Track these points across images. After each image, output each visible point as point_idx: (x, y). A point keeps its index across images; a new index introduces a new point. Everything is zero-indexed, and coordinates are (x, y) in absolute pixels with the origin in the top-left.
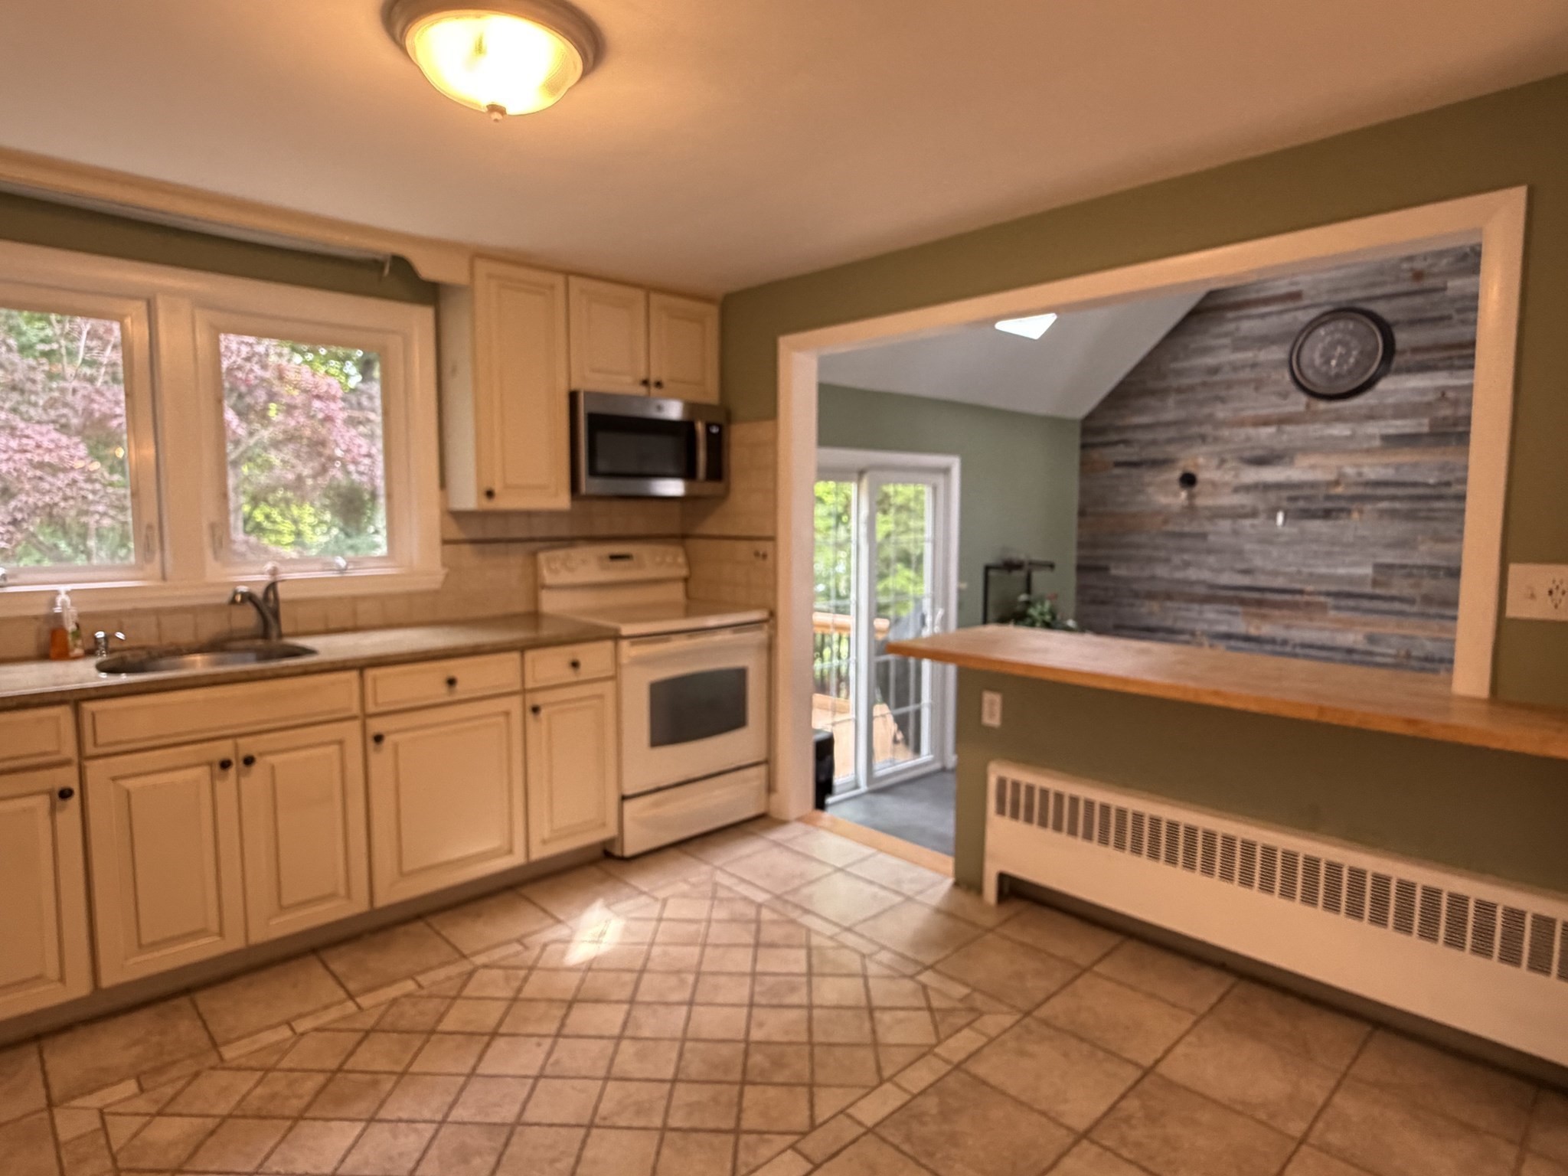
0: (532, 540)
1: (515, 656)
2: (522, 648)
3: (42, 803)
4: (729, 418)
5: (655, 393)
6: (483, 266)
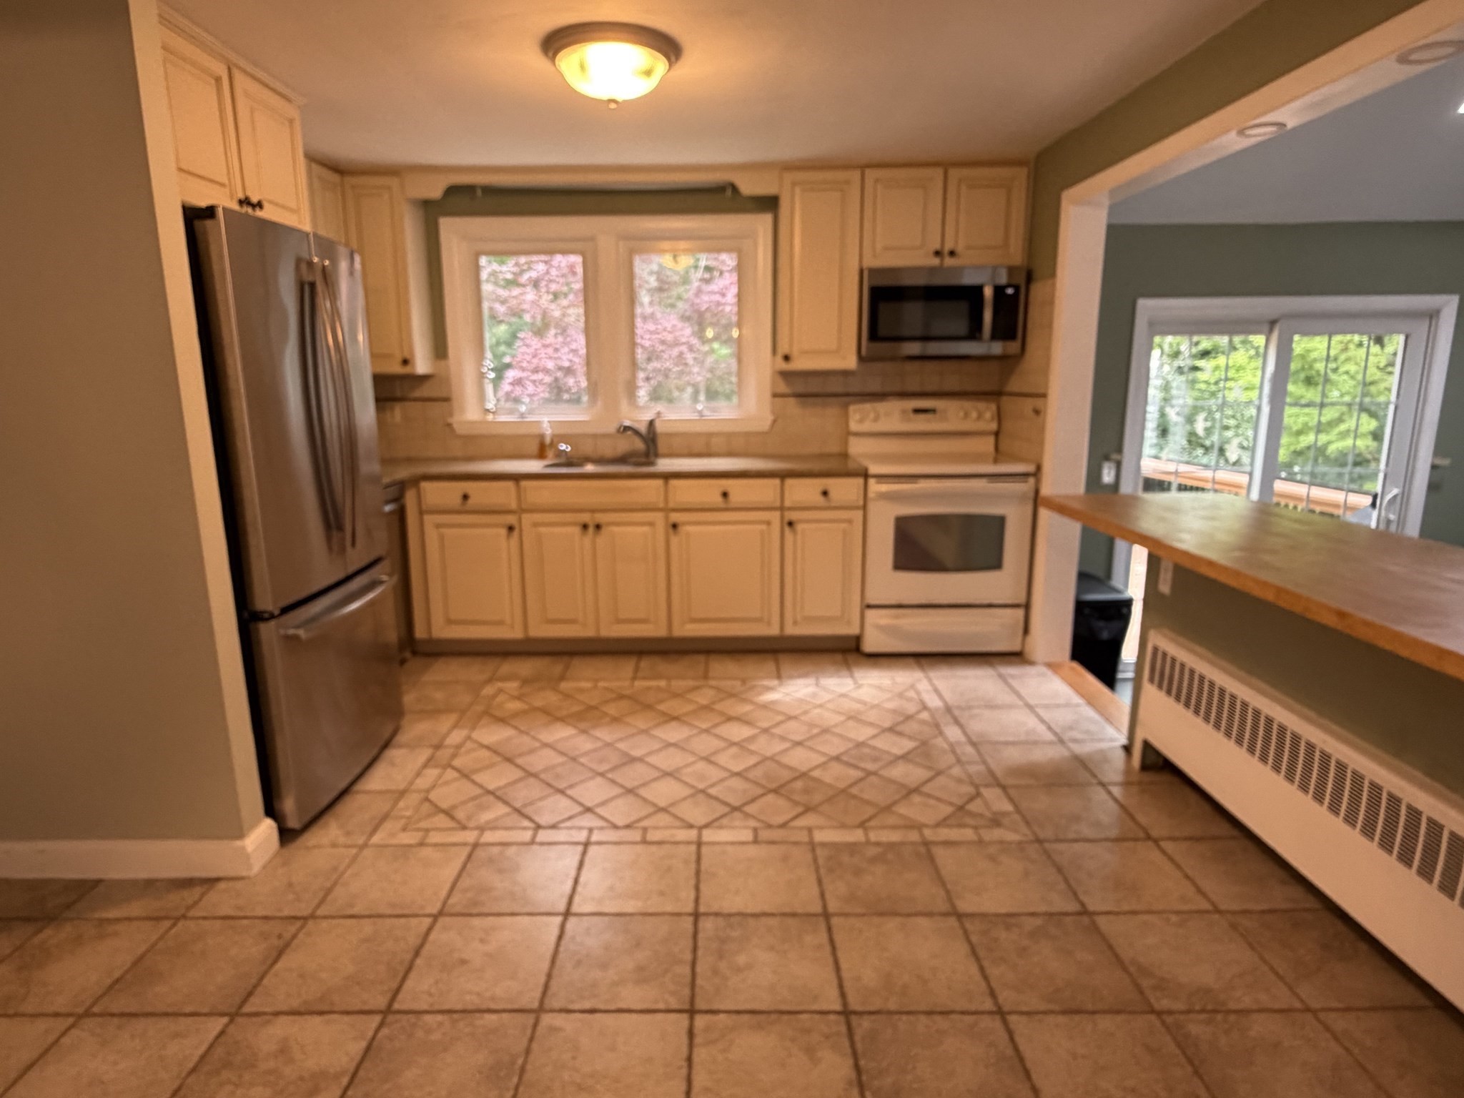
0: (847, 395)
1: (777, 481)
2: (783, 476)
3: (503, 532)
4: (1030, 278)
5: (949, 262)
6: (789, 177)
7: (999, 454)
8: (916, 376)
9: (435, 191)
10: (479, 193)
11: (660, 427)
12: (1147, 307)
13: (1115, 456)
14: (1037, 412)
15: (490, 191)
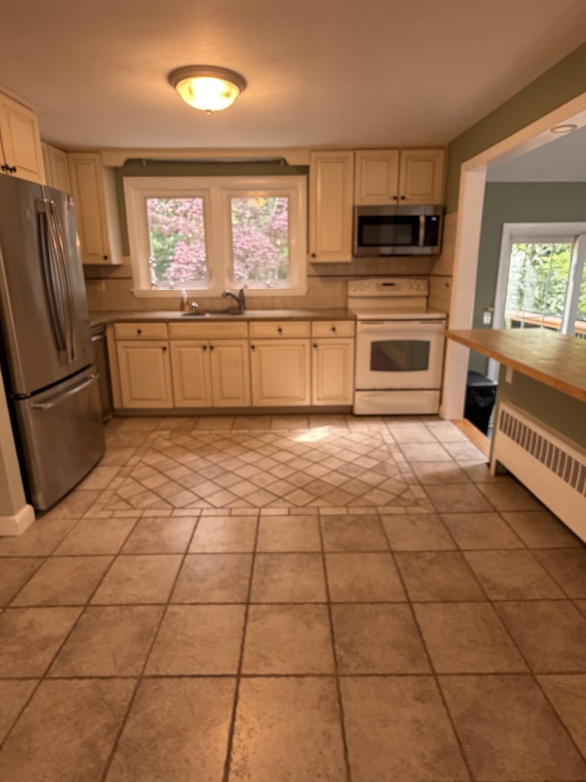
0: (347, 276)
1: (308, 323)
2: (311, 320)
3: (161, 350)
4: (445, 212)
5: (401, 202)
6: (315, 155)
7: (428, 308)
8: (384, 265)
9: (119, 162)
10: (144, 163)
11: (246, 293)
12: (509, 228)
13: (490, 309)
14: (447, 285)
15: (150, 162)
